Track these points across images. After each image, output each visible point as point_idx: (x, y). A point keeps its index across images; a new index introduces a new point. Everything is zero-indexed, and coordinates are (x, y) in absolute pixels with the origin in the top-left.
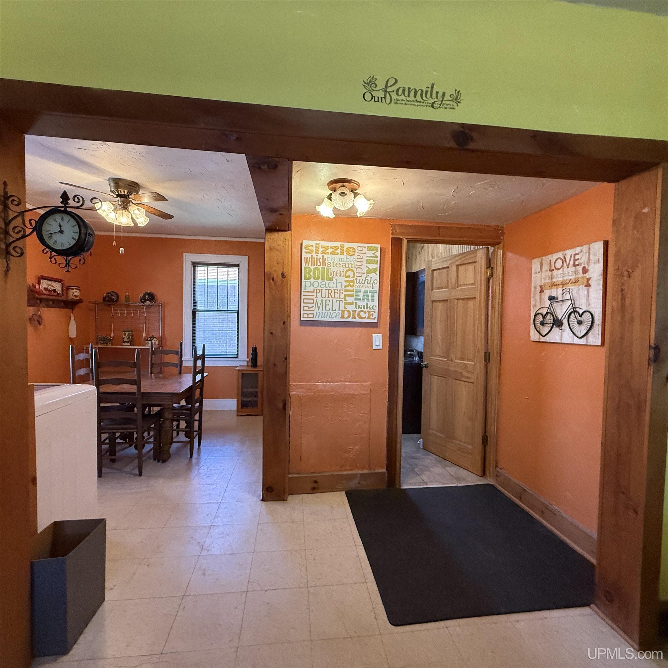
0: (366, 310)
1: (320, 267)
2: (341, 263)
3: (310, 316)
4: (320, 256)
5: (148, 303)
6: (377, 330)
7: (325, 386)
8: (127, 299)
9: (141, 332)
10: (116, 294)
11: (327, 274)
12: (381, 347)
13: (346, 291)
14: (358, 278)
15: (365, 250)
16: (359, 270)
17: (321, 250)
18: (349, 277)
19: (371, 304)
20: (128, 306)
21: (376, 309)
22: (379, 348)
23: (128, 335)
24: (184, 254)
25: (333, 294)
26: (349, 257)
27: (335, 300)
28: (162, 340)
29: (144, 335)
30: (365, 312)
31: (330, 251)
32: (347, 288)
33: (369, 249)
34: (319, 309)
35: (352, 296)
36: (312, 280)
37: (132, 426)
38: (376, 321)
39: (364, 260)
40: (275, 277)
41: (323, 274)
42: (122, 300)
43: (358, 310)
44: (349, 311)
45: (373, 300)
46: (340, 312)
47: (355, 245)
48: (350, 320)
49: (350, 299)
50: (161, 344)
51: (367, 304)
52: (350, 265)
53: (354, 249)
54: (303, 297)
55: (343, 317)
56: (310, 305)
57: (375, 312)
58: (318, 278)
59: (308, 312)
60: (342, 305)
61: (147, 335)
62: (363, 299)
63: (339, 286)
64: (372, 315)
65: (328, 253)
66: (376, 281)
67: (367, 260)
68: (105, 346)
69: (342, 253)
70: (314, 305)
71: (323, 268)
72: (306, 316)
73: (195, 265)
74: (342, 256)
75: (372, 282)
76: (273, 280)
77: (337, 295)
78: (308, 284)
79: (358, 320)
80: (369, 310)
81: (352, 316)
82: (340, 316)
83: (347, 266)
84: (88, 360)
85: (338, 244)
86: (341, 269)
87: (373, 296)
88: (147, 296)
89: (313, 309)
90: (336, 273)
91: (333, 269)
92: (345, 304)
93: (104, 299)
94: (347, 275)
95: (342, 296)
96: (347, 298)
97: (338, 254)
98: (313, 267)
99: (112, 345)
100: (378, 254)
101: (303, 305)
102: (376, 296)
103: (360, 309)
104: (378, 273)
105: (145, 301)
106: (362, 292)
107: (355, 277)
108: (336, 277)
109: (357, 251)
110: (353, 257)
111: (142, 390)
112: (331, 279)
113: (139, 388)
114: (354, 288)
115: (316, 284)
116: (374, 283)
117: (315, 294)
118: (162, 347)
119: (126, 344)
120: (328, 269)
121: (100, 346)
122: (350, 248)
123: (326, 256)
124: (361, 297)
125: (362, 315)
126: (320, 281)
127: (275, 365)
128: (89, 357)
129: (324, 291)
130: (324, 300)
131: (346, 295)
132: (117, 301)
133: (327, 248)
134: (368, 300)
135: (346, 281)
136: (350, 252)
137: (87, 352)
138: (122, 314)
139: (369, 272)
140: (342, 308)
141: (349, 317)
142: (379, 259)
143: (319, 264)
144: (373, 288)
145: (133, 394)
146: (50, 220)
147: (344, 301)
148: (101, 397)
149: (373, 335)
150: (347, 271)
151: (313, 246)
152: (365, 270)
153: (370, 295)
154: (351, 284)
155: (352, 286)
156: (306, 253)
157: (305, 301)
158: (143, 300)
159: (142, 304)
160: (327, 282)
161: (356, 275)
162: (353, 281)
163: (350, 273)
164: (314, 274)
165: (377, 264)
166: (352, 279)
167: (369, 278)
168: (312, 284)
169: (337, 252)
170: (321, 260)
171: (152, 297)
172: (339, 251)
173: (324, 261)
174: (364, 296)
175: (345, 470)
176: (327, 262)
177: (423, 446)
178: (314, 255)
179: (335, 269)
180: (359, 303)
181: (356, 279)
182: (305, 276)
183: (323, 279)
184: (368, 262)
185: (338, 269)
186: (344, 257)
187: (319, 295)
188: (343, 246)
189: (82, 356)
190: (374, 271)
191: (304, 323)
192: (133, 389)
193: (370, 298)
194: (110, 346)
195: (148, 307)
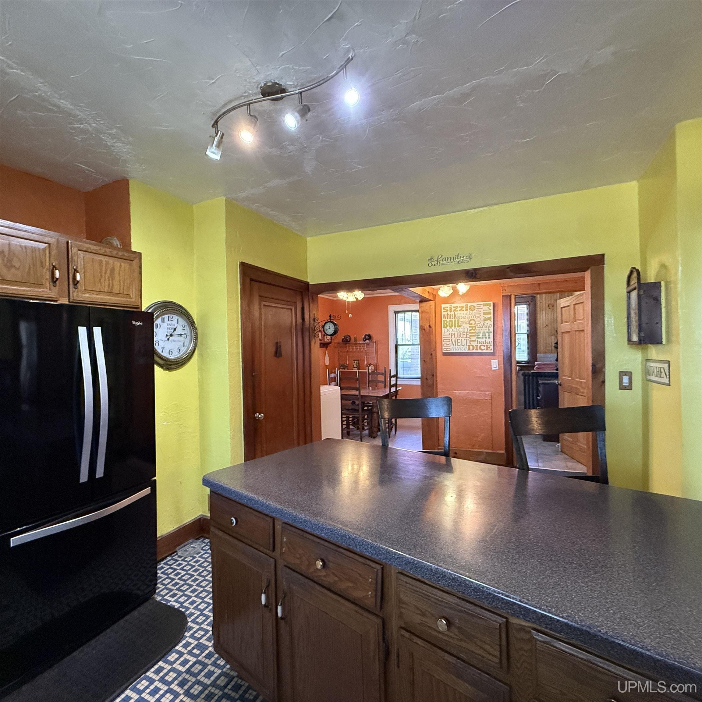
0: (485, 344)
1: (453, 320)
2: (466, 316)
3: (448, 349)
4: (453, 313)
5: (367, 341)
6: (494, 357)
7: (460, 393)
8: (356, 339)
9: (363, 360)
10: (350, 336)
11: (458, 324)
12: (497, 368)
13: (470, 333)
14: (478, 325)
15: (482, 306)
16: (478, 319)
17: (453, 309)
18: (472, 324)
19: (488, 340)
20: (356, 344)
21: (492, 344)
22: (496, 369)
23: (356, 363)
24: (389, 306)
25: (462, 336)
26: (471, 312)
27: (463, 339)
28: (376, 366)
29: (365, 363)
30: (484, 346)
31: (459, 309)
32: (471, 331)
33: (485, 305)
34: (453, 345)
35: (474, 336)
36: (448, 328)
37: (356, 413)
38: (492, 351)
39: (482, 313)
40: (425, 328)
41: (455, 323)
42: (353, 340)
43: (479, 345)
44: (473, 346)
45: (489, 338)
46: (468, 346)
47: (475, 304)
48: (474, 351)
49: (473, 338)
50: (376, 369)
51: (485, 340)
52: (472, 317)
53: (474, 306)
54: (443, 339)
55: (469, 349)
56: (448, 343)
57: (491, 345)
58: (452, 326)
59: (447, 347)
60: (468, 341)
61: (367, 363)
62: (483, 338)
63: (466, 330)
64: (490, 347)
65: (458, 311)
66: (490, 326)
67: (484, 312)
68: (343, 370)
69: (467, 310)
70: (450, 343)
71: (455, 320)
72: (445, 349)
73: (396, 313)
74: (467, 312)
75: (488, 326)
76: (424, 330)
77: (465, 336)
78: (446, 330)
79: (479, 351)
80: (487, 344)
81: (475, 349)
82: (467, 349)
83: (470, 317)
84: (335, 378)
85: (464, 305)
86: (467, 320)
87: (489, 335)
88: (367, 337)
89: (450, 345)
90: (463, 322)
91: (461, 320)
92: (470, 341)
93: (343, 340)
94: (471, 323)
95: (468, 336)
96: (471, 337)
97: (464, 310)
98: (448, 320)
99: (348, 369)
100: (491, 308)
101: (443, 343)
102: (492, 335)
103: (480, 344)
104: (492, 320)
105: (366, 340)
106: (482, 333)
107: (476, 324)
108: (463, 325)
109: (476, 307)
110: (474, 311)
111: (362, 394)
112: (460, 326)
113: (360, 393)
114: (476, 331)
115: (451, 330)
116: (489, 327)
117: (450, 336)
118: (376, 370)
119: (355, 369)
120: (458, 320)
121: (341, 370)
122: (472, 306)
123: (456, 313)
124: (481, 336)
125: (482, 348)
126: (453, 328)
127: (427, 379)
128: (336, 376)
129: (456, 334)
130: (456, 339)
131: (470, 336)
132: (349, 341)
133: (457, 307)
134: (486, 338)
135: (470, 327)
136: (472, 308)
137: (335, 373)
138: (353, 349)
139: (486, 320)
140: (468, 344)
141: (473, 349)
142: (492, 311)
143: (452, 317)
144: (489, 330)
145: (357, 396)
146: (326, 325)
147: (469, 340)
148: (343, 397)
149: (492, 361)
150: (470, 320)
151: (448, 307)
152: (482, 318)
153: (487, 334)
154: (474, 328)
155: (474, 330)
156: (444, 312)
157: (445, 341)
158: (365, 339)
159: (364, 342)
160: (458, 328)
161: (477, 322)
162: (475, 327)
163: (473, 322)
164: (449, 324)
165: (490, 314)
166: (474, 325)
167: (485, 324)
168: (448, 330)
169: (463, 309)
170: (453, 315)
171: (370, 337)
172: (464, 309)
173: (455, 316)
174: (483, 335)
175: (475, 449)
176: (457, 316)
177: (561, 449)
178: (449, 312)
179: (463, 320)
180: (479, 340)
181: (477, 325)
182: (444, 325)
183: (455, 327)
184: (484, 313)
185: (465, 320)
186: (468, 311)
187: (453, 336)
188: (467, 306)
189: (333, 375)
190: (489, 319)
191: (445, 354)
192: (356, 393)
193: (487, 336)
194: (346, 370)
195: (368, 344)
